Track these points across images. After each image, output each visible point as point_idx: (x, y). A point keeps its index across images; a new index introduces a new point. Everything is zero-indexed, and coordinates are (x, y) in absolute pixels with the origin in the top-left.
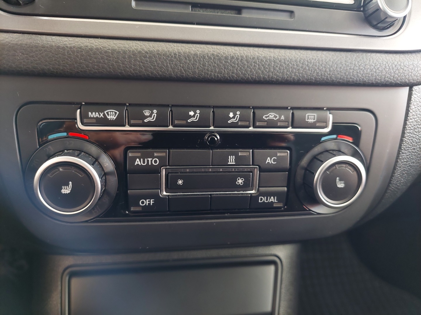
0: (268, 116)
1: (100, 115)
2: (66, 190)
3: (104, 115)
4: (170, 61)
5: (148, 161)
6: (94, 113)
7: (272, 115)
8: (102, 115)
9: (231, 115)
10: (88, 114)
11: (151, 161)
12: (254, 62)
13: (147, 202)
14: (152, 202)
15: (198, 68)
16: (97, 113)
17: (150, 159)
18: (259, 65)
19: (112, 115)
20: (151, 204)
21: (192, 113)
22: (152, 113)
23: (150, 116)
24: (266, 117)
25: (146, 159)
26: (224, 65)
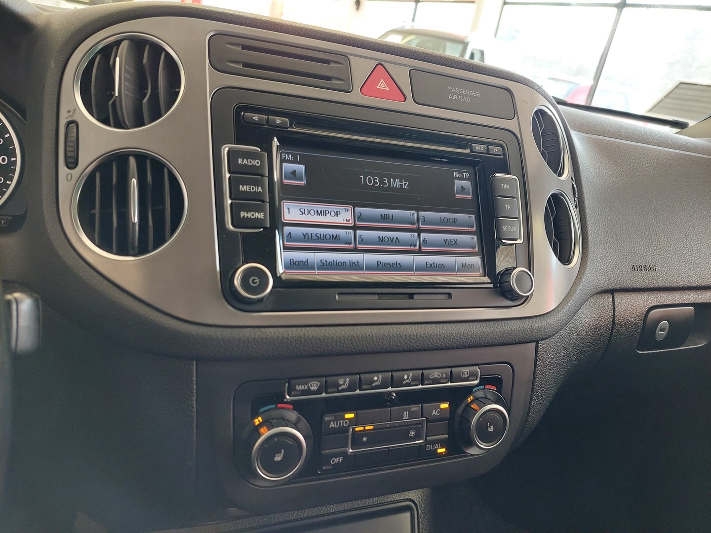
0: (434, 376)
1: (305, 387)
2: (278, 458)
3: (308, 387)
4: (365, 341)
5: (340, 423)
6: (300, 386)
7: (436, 374)
8: (306, 387)
9: (406, 377)
10: (296, 387)
11: (343, 422)
12: (426, 337)
13: (337, 460)
14: (341, 460)
15: (385, 344)
16: (303, 386)
17: (342, 421)
18: (429, 339)
19: (314, 386)
20: (340, 462)
21: (376, 378)
22: (345, 381)
23: (344, 384)
24: (432, 376)
25: (338, 422)
26: (404, 341)
